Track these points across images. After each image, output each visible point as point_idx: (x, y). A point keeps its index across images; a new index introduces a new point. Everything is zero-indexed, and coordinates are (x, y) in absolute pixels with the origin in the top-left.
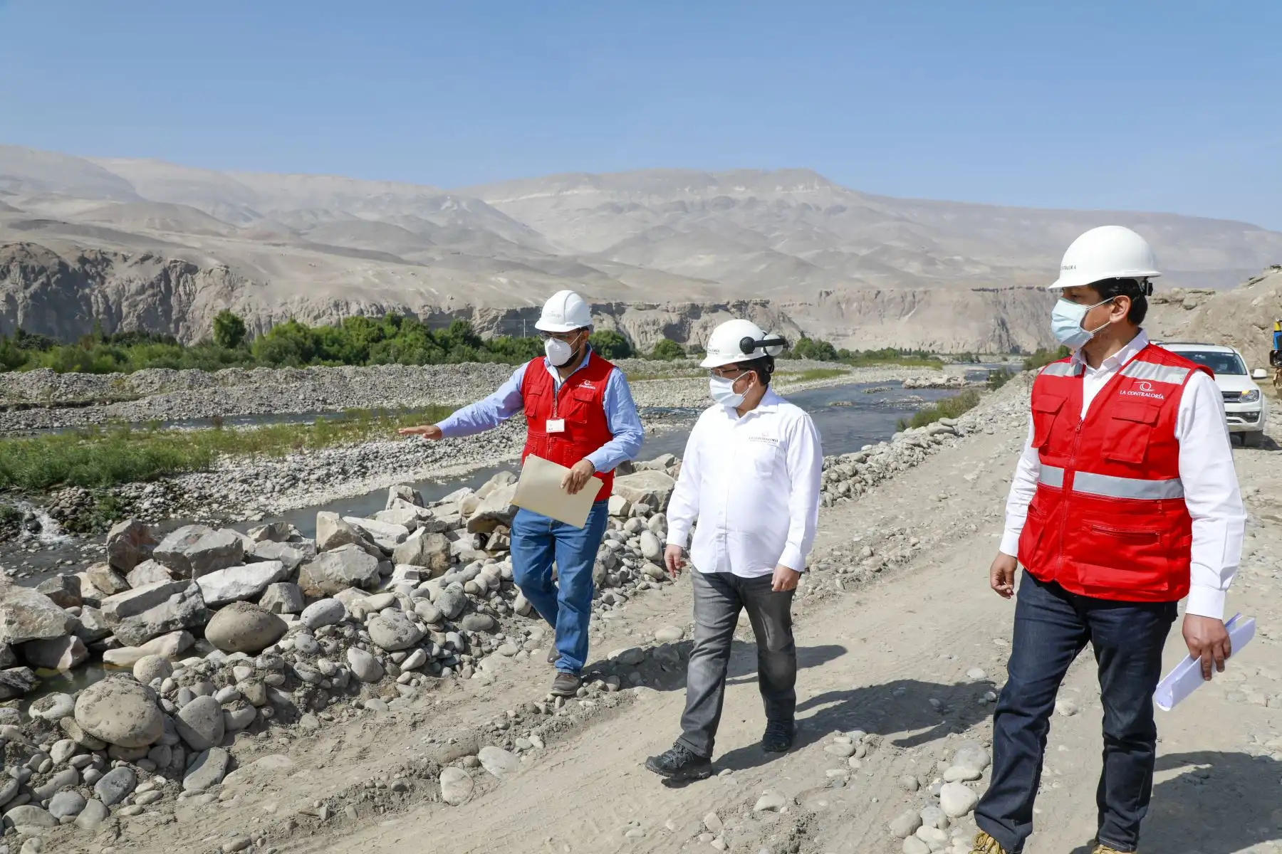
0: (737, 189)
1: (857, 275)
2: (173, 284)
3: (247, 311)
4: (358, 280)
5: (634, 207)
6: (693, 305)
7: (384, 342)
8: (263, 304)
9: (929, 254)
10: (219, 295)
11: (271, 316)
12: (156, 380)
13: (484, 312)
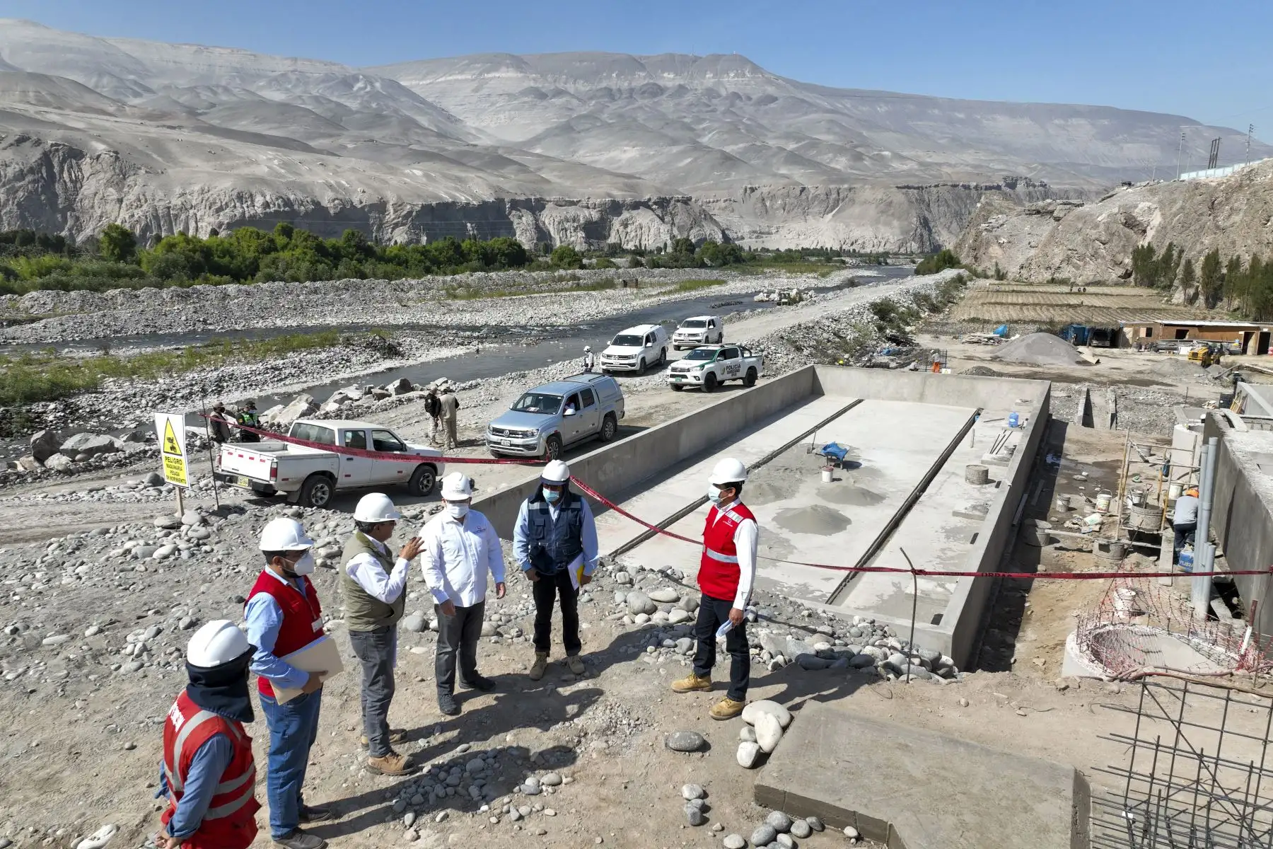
0: (666, 75)
1: (783, 171)
2: (56, 170)
3: (143, 201)
4: (262, 170)
5: (559, 93)
6: (614, 202)
7: (273, 255)
8: (160, 194)
9: (859, 150)
10: (109, 183)
11: (169, 208)
12: (49, 300)
13: (398, 206)
